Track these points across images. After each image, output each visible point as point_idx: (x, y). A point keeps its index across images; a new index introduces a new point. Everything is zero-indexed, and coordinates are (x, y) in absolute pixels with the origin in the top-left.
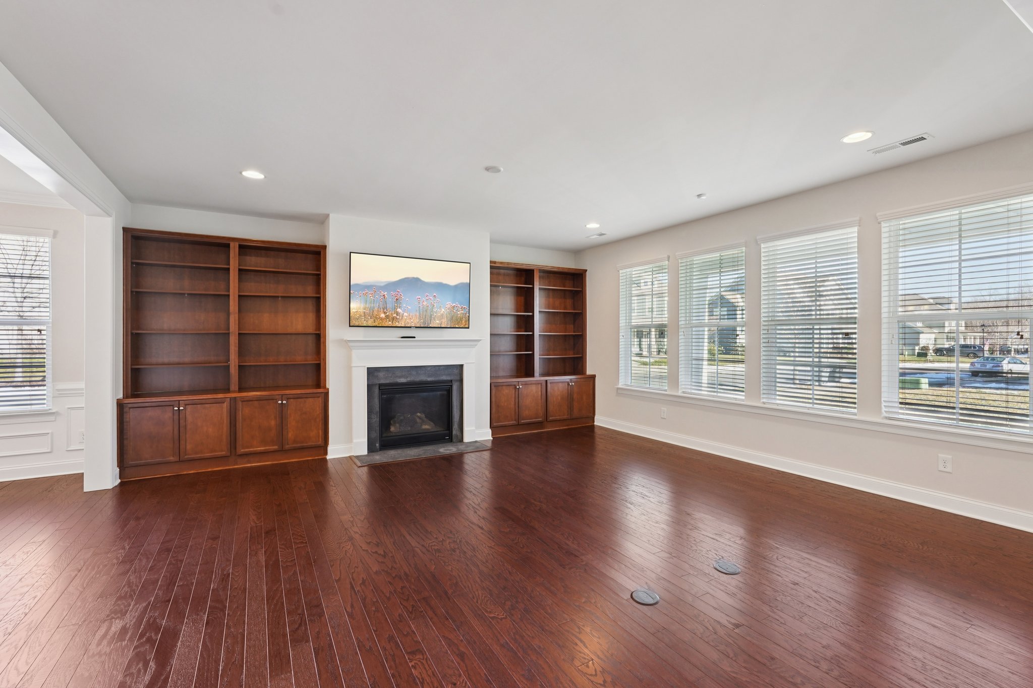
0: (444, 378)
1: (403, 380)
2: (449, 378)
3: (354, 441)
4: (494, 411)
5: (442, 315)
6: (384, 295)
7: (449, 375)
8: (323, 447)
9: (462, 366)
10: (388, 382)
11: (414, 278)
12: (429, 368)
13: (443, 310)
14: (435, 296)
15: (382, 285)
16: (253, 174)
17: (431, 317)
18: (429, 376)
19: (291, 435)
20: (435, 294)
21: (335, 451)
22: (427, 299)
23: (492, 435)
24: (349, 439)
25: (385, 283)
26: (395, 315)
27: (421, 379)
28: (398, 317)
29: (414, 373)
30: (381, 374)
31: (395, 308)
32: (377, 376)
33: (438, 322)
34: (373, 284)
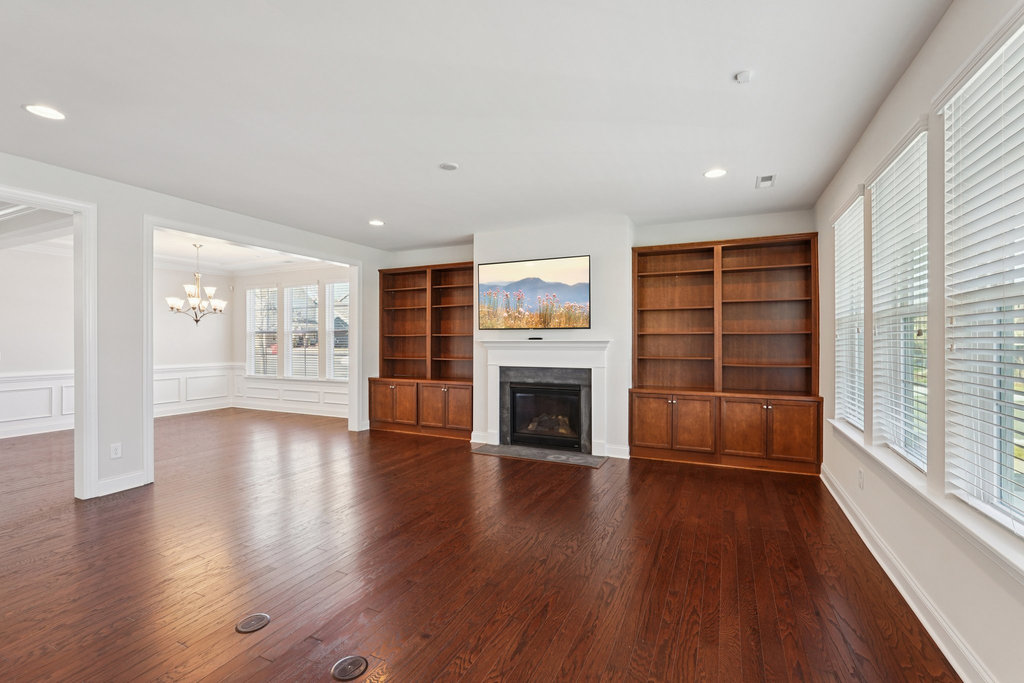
0: (571, 382)
1: (530, 381)
2: (576, 382)
3: (488, 431)
4: (636, 426)
5: (561, 314)
6: (507, 295)
7: (577, 379)
8: (469, 432)
9: (590, 370)
10: (517, 380)
11: (534, 278)
12: (556, 371)
13: (562, 309)
14: (554, 296)
15: (505, 285)
17: (551, 316)
18: (556, 379)
19: (450, 416)
20: (554, 294)
21: (477, 438)
22: (547, 299)
23: (631, 453)
24: (485, 429)
25: (508, 284)
26: (517, 314)
27: (547, 381)
28: (520, 316)
29: (541, 374)
30: (512, 373)
31: (517, 307)
32: (508, 375)
33: (557, 320)
34: (496, 284)
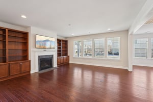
0: (50, 57)
8: (30, 72)
10: (42, 58)
16: (24, 17)
19: (23, 70)
21: (32, 72)
23: (57, 66)
